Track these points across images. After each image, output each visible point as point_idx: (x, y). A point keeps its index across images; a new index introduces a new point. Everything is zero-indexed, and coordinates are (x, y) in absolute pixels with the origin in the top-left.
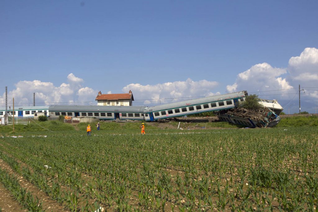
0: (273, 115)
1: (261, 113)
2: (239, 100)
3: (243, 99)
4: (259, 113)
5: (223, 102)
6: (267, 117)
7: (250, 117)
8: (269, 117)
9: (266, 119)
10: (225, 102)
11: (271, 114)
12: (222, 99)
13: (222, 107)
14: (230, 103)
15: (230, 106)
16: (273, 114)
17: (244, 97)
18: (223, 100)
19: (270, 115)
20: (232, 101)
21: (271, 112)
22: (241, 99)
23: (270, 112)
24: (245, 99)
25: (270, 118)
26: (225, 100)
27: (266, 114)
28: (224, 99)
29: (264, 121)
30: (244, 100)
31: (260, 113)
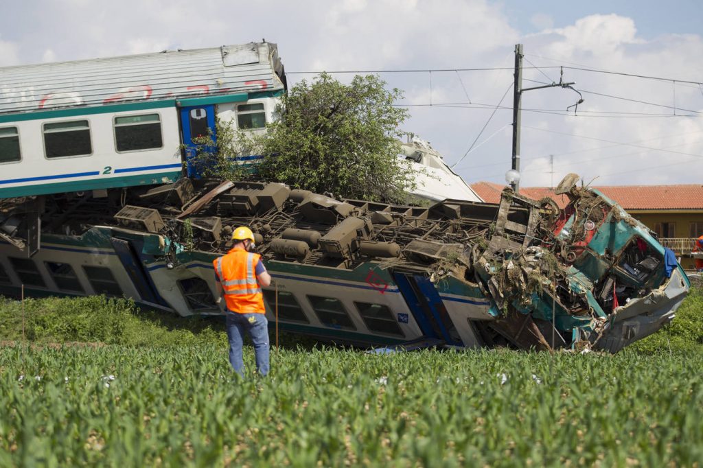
0: (638, 248)
1: (519, 228)
2: (227, 117)
3: (261, 106)
4: (498, 226)
5: (86, 123)
6: (586, 265)
7: (429, 261)
8: (604, 265)
9: (580, 283)
10: (102, 129)
11: (623, 239)
12: (78, 101)
13: (70, 167)
14: (147, 137)
15: (140, 160)
16: (640, 239)
17: (271, 94)
18: (84, 109)
19: (617, 253)
20: (169, 121)
21: (620, 226)
22: (241, 108)
23: (614, 222)
24: (278, 109)
25: (608, 274)
26: (108, 107)
27: (576, 236)
28: (96, 99)
29: (558, 299)
30: (270, 119)
31: (511, 226)
